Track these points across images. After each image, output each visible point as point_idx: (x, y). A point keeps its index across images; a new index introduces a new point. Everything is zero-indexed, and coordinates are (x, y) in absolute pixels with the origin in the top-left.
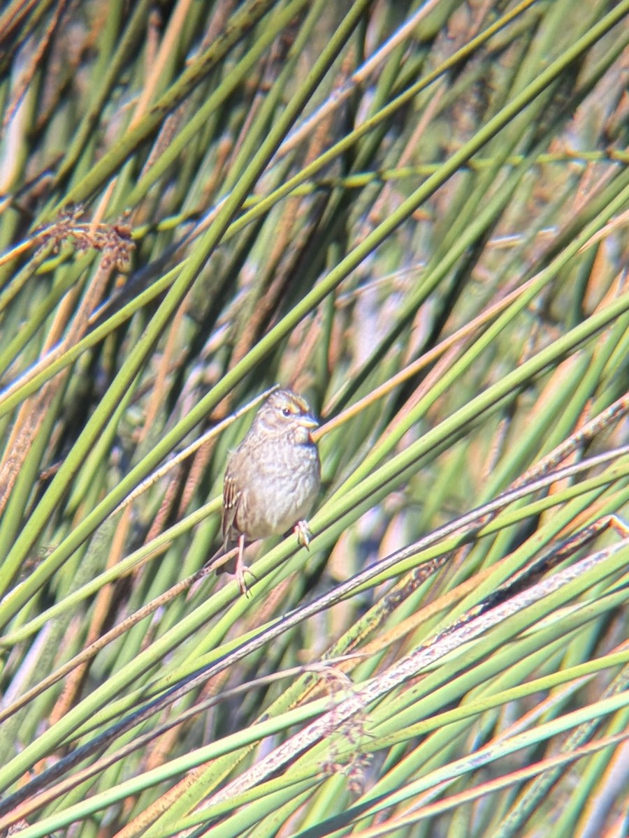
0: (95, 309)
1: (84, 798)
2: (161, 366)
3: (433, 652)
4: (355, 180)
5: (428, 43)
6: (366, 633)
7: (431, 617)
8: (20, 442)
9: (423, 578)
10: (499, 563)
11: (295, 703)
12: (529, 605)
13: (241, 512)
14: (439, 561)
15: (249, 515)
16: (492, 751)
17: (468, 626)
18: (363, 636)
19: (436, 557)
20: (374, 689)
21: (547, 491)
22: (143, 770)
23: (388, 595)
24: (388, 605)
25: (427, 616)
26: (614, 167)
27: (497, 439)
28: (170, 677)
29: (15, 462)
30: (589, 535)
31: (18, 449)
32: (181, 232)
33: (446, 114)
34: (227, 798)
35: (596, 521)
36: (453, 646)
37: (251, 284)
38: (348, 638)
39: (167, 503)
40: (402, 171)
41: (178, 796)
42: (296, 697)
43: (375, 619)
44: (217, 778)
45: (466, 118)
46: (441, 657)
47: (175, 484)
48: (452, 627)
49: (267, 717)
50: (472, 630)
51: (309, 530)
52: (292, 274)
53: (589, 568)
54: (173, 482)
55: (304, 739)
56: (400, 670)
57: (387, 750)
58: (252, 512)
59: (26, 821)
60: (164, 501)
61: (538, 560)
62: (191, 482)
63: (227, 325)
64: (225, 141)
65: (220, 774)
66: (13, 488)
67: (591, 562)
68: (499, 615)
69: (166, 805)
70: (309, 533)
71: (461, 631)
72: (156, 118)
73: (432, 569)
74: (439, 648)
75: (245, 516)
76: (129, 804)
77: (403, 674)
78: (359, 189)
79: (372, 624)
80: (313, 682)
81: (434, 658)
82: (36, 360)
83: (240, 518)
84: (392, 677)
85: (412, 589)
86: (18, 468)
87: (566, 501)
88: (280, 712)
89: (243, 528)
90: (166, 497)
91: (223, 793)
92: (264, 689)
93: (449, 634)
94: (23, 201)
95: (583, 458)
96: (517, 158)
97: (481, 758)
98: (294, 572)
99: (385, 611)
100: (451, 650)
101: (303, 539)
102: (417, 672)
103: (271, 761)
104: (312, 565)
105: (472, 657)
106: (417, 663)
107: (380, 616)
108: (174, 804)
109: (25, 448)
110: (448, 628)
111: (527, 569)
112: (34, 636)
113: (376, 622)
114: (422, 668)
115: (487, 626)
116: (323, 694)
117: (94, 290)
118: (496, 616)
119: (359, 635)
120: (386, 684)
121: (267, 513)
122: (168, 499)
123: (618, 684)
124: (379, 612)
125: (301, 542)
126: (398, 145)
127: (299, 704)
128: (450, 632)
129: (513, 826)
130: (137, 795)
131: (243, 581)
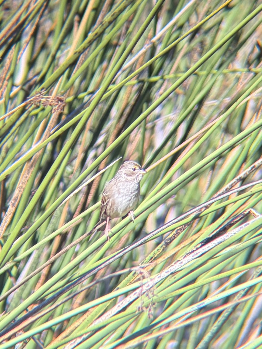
0: (53, 128)
1: (47, 321)
2: (80, 150)
3: (182, 263)
4: (153, 79)
5: (181, 28)
6: (157, 255)
7: (182, 248)
8: (23, 181)
9: (179, 233)
10: (208, 227)
11: (129, 283)
12: (219, 244)
13: (108, 207)
14: (185, 226)
15: (112, 209)
16: (205, 302)
17: (195, 252)
18: (155, 256)
19: (183, 225)
20: (159, 277)
21: (228, 198)
22: (71, 309)
23: (165, 240)
24: (165, 244)
25: (180, 248)
26: (252, 74)
27: (208, 178)
28: (79, 273)
29: (21, 188)
30: (242, 216)
31: (22, 183)
32: (86, 99)
33: (189, 54)
34: (101, 321)
35: (245, 211)
36: (190, 260)
37: (114, 118)
38: (150, 257)
39: (81, 204)
40: (171, 76)
41: (83, 321)
42: (130, 281)
43: (160, 250)
44: (98, 313)
45: (196, 56)
46: (185, 264)
47: (84, 196)
48: (189, 253)
49: (118, 289)
50: (197, 254)
51: (134, 215)
52: (129, 115)
53: (242, 229)
54: (84, 195)
55: (132, 297)
56: (169, 270)
57: (165, 301)
58: (113, 207)
59: (23, 331)
60: (80, 203)
61: (222, 226)
62: (91, 195)
63: (105, 134)
64: (105, 64)
65: (100, 312)
66: (20, 199)
67: (242, 227)
68: (207, 248)
69: (78, 324)
70: (134, 216)
71: (193, 254)
72: (77, 55)
73: (182, 230)
74: (184, 261)
75: (110, 209)
76: (65, 323)
77: (170, 271)
78: (155, 82)
79: (159, 252)
80: (136, 275)
81: (182, 265)
82: (30, 147)
83: (108, 210)
84: (166, 272)
85: (175, 238)
86: (22, 191)
87: (235, 202)
88: (123, 287)
89: (108, 214)
90: (81, 201)
91: (100, 319)
92: (119, 276)
93: (188, 255)
94: (26, 87)
95: (242, 185)
96: (215, 71)
97: (201, 304)
98: (130, 231)
99: (164, 246)
100: (189, 262)
101: (132, 218)
102: (176, 270)
103: (119, 306)
104: (137, 227)
105: (197, 264)
106: (176, 267)
107: (162, 248)
108: (81, 324)
109: (25, 183)
110: (188, 253)
111: (218, 230)
112: (29, 256)
113: (160, 251)
114: (178, 269)
115: (203, 252)
116: (139, 280)
117: (52, 121)
118: (206, 248)
119: (154, 256)
120: (164, 275)
121: (119, 208)
122: (82, 202)
123: (255, 275)
124: (162, 247)
125: (131, 220)
126: (170, 66)
127: (131, 283)
128: (189, 254)
129: (214, 331)
130: (68, 320)
131: (108, 235)
